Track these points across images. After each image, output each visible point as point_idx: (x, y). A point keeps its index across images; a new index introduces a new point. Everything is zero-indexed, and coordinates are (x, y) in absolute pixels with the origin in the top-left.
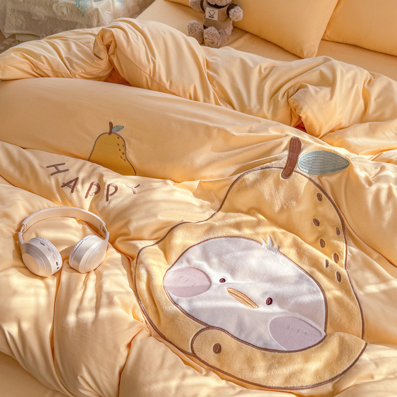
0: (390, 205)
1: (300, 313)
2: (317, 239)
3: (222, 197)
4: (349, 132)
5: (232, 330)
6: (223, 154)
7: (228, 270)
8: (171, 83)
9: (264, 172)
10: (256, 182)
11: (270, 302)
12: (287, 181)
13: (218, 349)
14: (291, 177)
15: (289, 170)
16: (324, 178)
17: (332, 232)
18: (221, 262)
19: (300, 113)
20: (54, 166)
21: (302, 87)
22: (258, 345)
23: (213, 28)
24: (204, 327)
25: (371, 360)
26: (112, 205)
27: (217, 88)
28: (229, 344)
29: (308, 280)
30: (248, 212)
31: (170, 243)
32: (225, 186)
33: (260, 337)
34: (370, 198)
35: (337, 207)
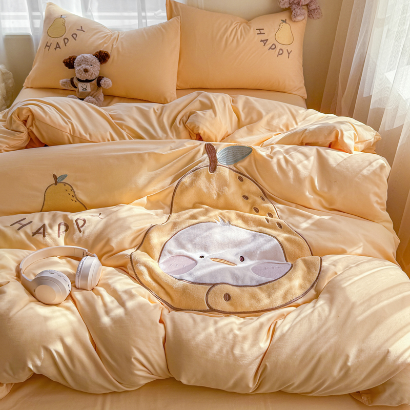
0: (290, 167)
1: (267, 259)
2: (251, 208)
3: (169, 203)
4: (236, 135)
5: (231, 282)
6: (158, 171)
7: (202, 249)
8: (90, 135)
9: (196, 173)
10: (193, 182)
11: (242, 259)
12: (215, 174)
13: (228, 297)
14: (217, 170)
15: (213, 166)
16: (238, 165)
17: (259, 200)
18: (195, 245)
19: (198, 130)
20: (17, 222)
21: (191, 113)
22: (253, 285)
23: (90, 97)
24: (211, 286)
25: (330, 264)
26: (87, 233)
27: (127, 130)
28: (234, 291)
29: (260, 235)
30: (194, 207)
31: (149, 243)
32: (169, 193)
33: (252, 279)
34: (275, 167)
35: (255, 182)
